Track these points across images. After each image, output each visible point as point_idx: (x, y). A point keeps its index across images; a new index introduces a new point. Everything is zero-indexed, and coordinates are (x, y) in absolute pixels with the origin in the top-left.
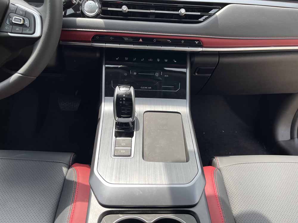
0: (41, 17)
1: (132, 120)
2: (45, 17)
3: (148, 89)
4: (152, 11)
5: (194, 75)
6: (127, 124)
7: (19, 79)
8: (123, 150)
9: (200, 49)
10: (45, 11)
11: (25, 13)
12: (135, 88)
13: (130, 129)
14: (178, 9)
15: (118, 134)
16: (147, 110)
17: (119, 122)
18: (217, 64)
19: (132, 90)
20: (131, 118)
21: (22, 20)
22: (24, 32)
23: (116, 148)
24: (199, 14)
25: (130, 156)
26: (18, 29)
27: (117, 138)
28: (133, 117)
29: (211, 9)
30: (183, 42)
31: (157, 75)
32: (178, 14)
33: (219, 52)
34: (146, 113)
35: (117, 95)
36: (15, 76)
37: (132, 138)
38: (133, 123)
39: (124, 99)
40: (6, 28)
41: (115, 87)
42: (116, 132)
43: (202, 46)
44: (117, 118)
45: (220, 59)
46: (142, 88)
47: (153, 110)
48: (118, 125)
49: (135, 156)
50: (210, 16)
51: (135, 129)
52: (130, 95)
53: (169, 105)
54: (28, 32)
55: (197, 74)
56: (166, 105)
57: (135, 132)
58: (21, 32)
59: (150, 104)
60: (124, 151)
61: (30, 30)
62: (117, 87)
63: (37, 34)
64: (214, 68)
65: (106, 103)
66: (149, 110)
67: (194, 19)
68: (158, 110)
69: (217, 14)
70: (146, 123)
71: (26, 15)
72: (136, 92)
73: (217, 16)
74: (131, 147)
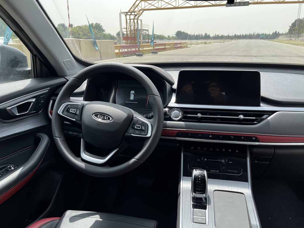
0: (152, 125)
1: (205, 196)
2: (155, 125)
3: (216, 172)
4: (218, 116)
5: (254, 162)
6: (201, 199)
7: (135, 163)
8: (199, 219)
9: (257, 143)
10: (154, 122)
11: (142, 123)
12: (207, 171)
13: (203, 203)
14: (238, 115)
15: (195, 207)
16: (216, 189)
17: (194, 197)
18: (274, 155)
19: (205, 173)
20: (204, 194)
21: (141, 127)
22: (141, 134)
23: (194, 216)
24: (254, 118)
25: (205, 224)
26: (137, 132)
27: (194, 209)
28: (206, 194)
29: (264, 115)
30: (243, 138)
31: (223, 161)
32: (238, 119)
33: (274, 145)
34: (214, 192)
35: (195, 176)
36: (133, 160)
37: (206, 210)
38: (206, 199)
39: (200, 179)
40: (131, 131)
41: (193, 170)
42: (193, 205)
43: (258, 141)
44: (194, 194)
45: (275, 151)
46: (211, 171)
47: (221, 189)
48: (195, 199)
49: (209, 224)
50: (264, 119)
51: (208, 204)
52: (204, 176)
53: (234, 186)
54: (143, 134)
55: (256, 162)
56: (231, 186)
57: (207, 206)
58: (139, 134)
59: (218, 184)
60: (201, 220)
61: (145, 133)
62: (194, 170)
63: (149, 135)
64: (271, 157)
65: (183, 181)
66: (217, 189)
67: (251, 122)
68: (225, 190)
69: (269, 118)
70: (215, 199)
71: (143, 124)
72: (208, 174)
73: (268, 120)
74: (206, 217)
